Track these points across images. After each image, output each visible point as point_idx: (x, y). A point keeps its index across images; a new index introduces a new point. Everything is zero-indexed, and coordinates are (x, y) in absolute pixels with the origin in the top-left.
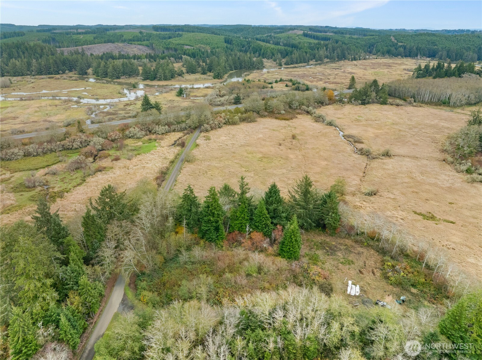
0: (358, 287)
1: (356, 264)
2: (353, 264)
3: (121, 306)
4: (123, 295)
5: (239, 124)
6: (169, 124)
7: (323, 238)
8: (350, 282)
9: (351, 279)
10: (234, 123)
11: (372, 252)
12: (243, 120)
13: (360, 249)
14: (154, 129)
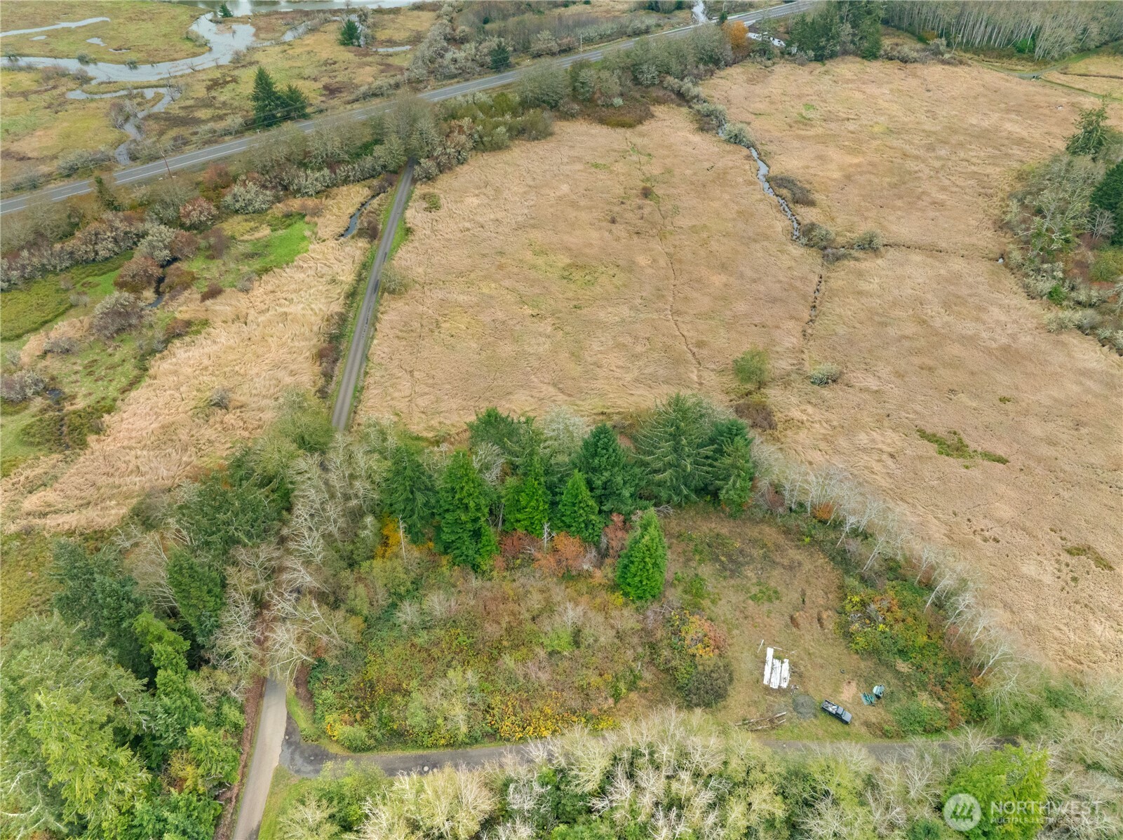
0: (786, 666)
1: (784, 599)
2: (777, 598)
3: (285, 750)
4: (285, 718)
5: (508, 147)
6: (332, 163)
7: (713, 525)
8: (770, 652)
9: (773, 643)
10: (497, 147)
11: (821, 560)
12: (519, 133)
13: (794, 554)
14: (296, 181)
